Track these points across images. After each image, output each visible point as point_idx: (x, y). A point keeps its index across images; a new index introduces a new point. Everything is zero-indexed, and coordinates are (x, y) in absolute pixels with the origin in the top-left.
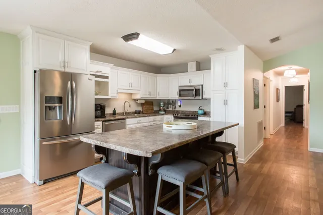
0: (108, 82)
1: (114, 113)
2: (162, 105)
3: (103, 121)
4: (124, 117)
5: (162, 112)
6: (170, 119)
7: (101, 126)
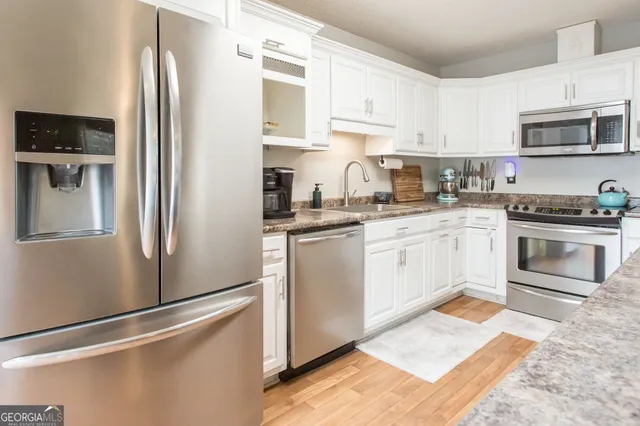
0: (302, 89)
1: (316, 202)
2: (449, 178)
3: (290, 233)
4: (357, 215)
5: (451, 199)
6: (492, 221)
7: (283, 253)
